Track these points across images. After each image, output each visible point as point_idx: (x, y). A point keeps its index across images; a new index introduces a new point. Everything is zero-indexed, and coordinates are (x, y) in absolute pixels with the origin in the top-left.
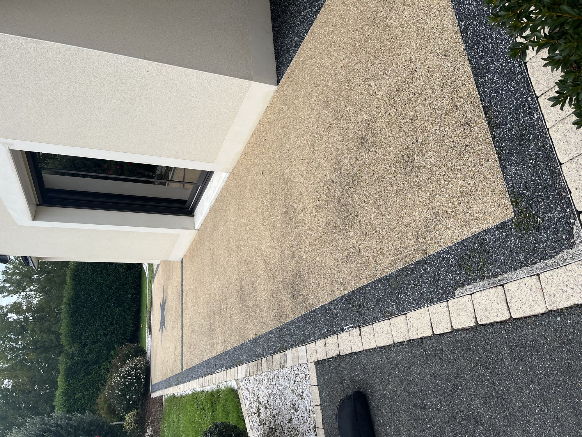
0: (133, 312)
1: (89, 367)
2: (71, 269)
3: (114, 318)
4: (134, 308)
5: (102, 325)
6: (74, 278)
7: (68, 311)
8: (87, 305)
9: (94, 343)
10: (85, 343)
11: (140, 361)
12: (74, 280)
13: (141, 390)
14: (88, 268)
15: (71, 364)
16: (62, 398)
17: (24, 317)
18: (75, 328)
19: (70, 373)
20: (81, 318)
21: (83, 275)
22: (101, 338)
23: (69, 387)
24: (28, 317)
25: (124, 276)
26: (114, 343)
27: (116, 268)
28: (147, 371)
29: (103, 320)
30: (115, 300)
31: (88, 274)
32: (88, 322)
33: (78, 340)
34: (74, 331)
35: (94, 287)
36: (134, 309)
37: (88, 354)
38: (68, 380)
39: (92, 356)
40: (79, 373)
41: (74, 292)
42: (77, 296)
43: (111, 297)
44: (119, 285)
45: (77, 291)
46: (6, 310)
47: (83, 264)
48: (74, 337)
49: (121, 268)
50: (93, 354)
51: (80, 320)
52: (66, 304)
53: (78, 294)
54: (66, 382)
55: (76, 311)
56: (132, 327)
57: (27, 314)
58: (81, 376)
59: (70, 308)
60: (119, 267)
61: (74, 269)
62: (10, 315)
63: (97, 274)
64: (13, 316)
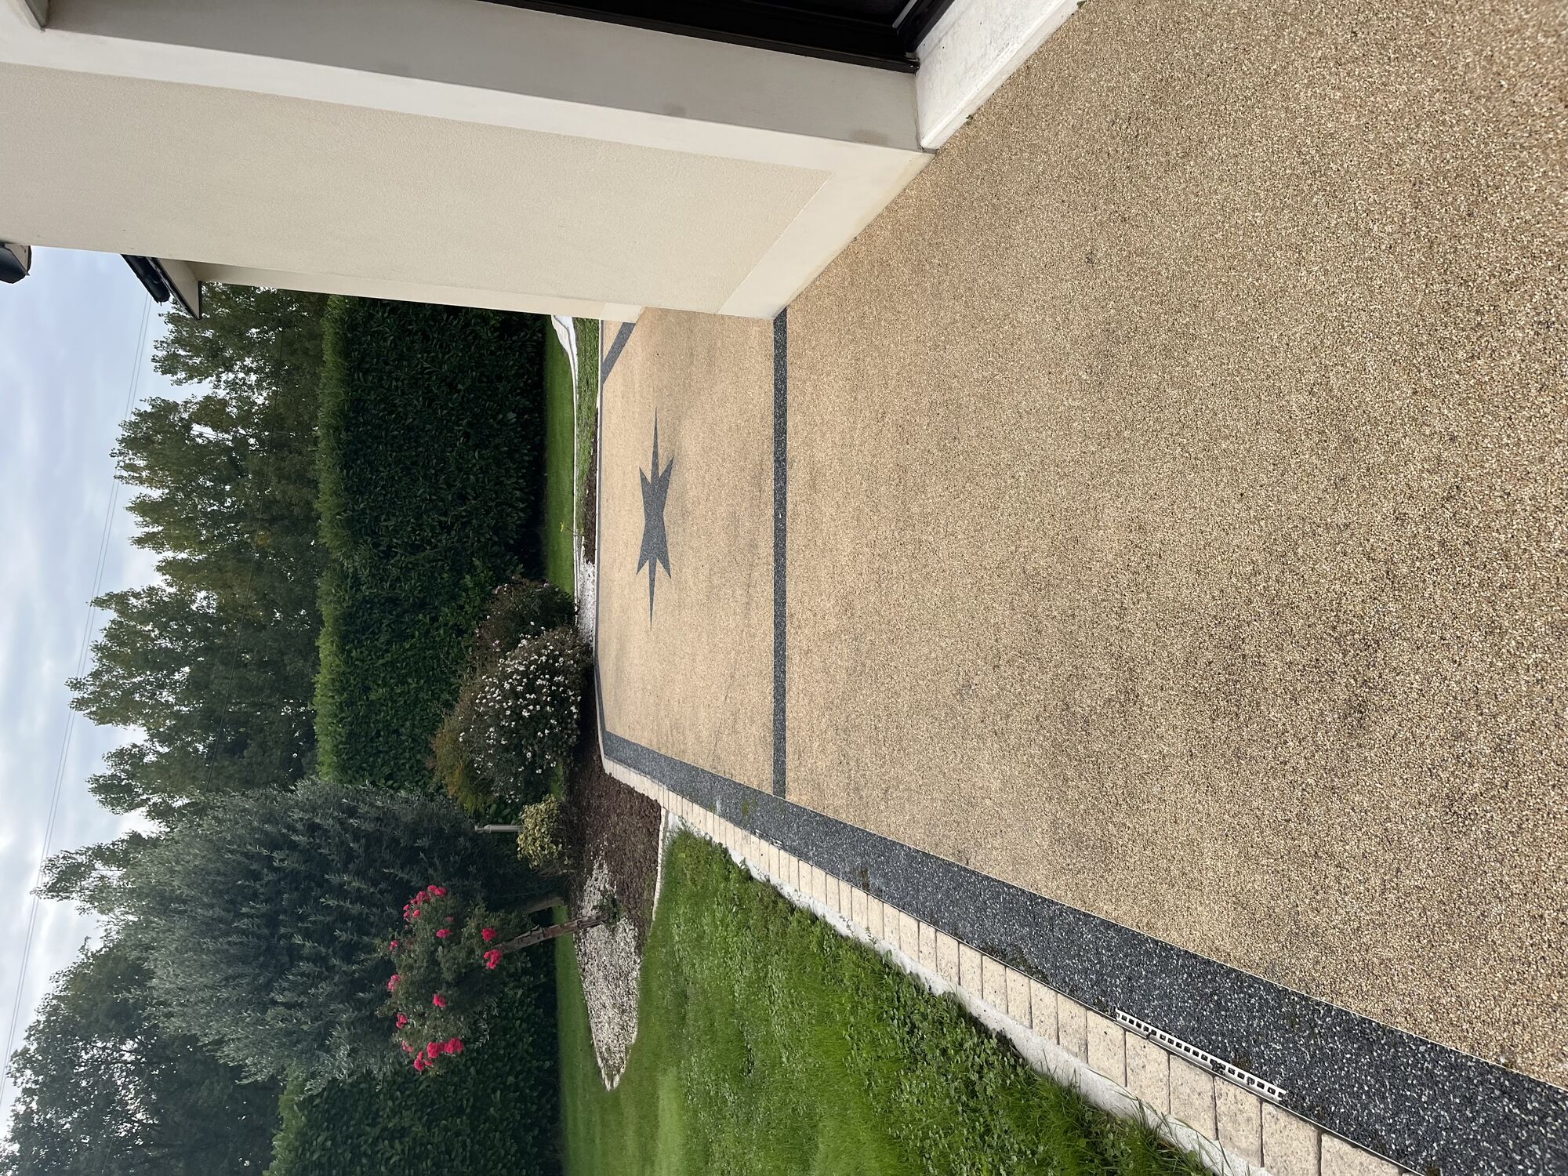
0: (524, 468)
1: (401, 615)
2: (335, 321)
3: (468, 479)
4: (526, 455)
5: (434, 497)
6: (347, 347)
7: (333, 449)
8: (386, 435)
9: (415, 549)
10: (389, 547)
11: (563, 643)
12: (345, 354)
13: (569, 736)
14: (384, 319)
15: (353, 605)
16: (332, 697)
17: (235, 437)
18: (357, 502)
19: (352, 631)
20: (372, 474)
21: (372, 339)
22: (432, 537)
23: (349, 667)
24: (244, 438)
25: (492, 353)
26: (472, 554)
27: (467, 325)
28: (587, 677)
29: (437, 481)
30: (469, 424)
31: (385, 340)
32: (392, 486)
33: (368, 535)
34: (354, 510)
35: (406, 382)
36: (527, 458)
37: (398, 579)
38: (347, 648)
39: (409, 588)
40: (377, 631)
41: (346, 393)
42: (357, 405)
43: (457, 417)
44: (481, 381)
45: (356, 391)
46: (185, 416)
47: (369, 308)
48: (357, 527)
49: (482, 327)
50: (413, 582)
51: (371, 478)
52: (329, 426)
53: (359, 400)
54: (342, 653)
55: (356, 452)
56: (522, 510)
57: (242, 431)
58: (382, 640)
59: (339, 441)
60: (476, 324)
61: (341, 318)
62: (197, 429)
63: (413, 342)
64: (203, 432)
